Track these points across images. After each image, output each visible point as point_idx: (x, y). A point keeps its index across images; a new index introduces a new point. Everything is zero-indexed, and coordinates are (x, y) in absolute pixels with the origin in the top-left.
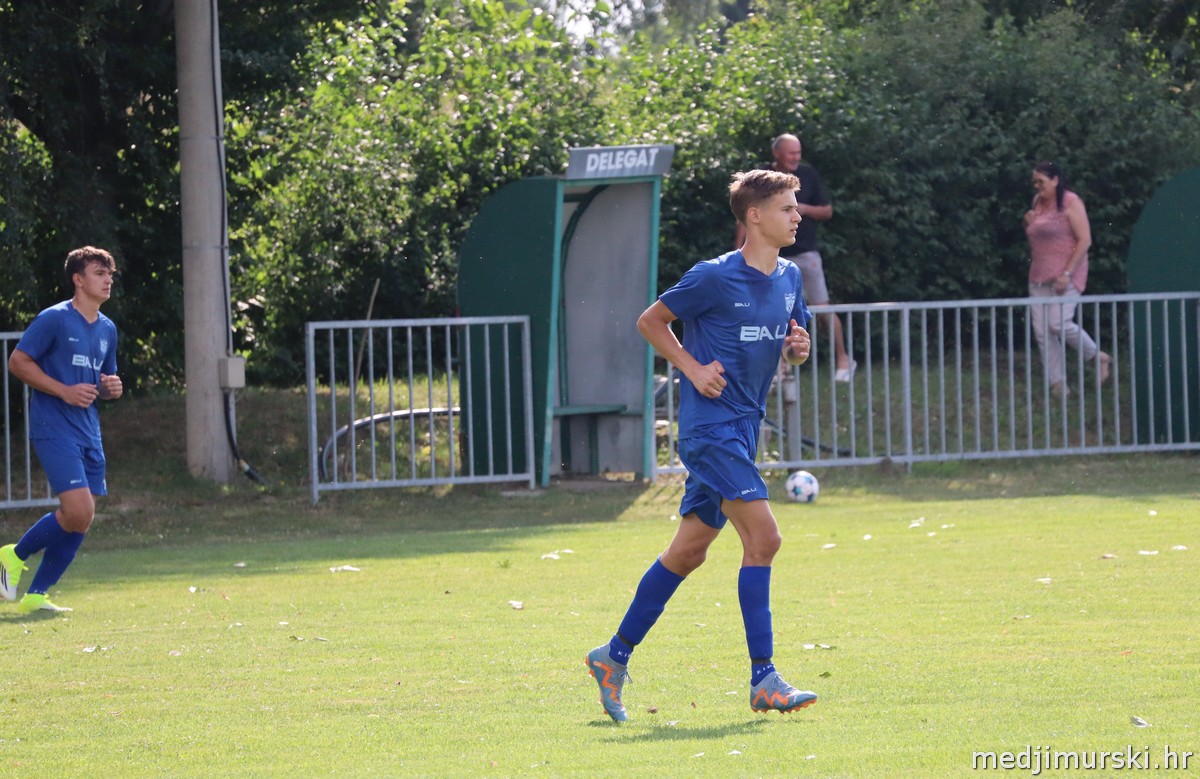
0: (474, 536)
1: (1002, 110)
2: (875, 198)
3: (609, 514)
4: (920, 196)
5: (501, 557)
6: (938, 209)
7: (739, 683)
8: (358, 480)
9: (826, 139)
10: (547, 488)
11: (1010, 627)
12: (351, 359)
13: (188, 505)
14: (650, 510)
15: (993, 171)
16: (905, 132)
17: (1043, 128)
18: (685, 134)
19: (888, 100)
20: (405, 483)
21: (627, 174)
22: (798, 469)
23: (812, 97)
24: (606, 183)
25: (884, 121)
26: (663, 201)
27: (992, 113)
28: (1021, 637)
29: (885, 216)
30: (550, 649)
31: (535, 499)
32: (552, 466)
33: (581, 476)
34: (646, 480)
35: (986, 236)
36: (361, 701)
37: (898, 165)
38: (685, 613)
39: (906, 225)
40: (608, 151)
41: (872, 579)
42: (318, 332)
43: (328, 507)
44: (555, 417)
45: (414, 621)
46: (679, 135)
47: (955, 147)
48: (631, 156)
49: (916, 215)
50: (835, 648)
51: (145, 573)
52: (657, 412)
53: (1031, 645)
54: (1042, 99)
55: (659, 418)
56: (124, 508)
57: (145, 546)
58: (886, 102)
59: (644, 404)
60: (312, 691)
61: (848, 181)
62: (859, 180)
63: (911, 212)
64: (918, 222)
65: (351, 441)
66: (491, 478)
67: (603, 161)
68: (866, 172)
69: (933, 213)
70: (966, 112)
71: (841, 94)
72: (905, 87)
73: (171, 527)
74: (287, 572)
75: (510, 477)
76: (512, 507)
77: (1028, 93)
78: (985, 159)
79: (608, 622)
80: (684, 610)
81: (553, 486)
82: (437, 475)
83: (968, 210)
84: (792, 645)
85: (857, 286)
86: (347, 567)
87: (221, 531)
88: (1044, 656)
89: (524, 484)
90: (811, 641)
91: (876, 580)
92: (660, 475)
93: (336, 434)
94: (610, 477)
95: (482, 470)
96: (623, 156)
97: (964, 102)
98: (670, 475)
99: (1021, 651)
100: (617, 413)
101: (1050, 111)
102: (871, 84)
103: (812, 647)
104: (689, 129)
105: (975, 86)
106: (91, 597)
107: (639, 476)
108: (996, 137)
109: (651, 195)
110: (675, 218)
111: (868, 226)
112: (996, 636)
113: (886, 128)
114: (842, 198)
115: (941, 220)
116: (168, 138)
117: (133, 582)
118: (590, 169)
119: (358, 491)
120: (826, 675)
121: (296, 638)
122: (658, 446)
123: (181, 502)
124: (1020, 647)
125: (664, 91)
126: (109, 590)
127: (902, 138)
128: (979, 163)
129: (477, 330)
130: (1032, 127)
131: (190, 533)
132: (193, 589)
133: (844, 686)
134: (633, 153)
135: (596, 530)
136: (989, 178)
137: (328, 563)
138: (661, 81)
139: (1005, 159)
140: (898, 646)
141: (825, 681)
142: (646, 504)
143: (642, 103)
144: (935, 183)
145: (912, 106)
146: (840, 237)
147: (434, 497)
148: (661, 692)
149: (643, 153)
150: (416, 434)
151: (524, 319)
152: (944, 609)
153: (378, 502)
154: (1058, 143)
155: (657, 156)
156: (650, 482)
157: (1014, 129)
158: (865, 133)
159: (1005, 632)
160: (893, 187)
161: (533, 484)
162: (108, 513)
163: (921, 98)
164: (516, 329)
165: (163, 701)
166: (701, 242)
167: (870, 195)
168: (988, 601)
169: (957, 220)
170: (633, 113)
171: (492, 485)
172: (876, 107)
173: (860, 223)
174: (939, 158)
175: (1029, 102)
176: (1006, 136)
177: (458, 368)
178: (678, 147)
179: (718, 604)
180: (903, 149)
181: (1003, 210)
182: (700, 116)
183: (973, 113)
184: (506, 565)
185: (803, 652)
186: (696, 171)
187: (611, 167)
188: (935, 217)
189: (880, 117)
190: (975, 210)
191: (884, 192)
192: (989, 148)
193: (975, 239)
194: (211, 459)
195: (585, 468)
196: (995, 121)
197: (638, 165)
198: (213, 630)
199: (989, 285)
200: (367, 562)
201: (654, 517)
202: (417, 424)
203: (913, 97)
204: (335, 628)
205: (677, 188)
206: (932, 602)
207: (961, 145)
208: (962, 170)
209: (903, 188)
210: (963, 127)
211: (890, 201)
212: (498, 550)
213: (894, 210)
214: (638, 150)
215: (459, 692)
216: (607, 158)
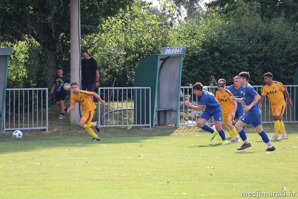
0: (135, 139)
1: (265, 40)
2: (234, 61)
3: (168, 134)
4: (245, 61)
5: (140, 144)
6: (249, 64)
7: (190, 176)
8: (110, 125)
9: (223, 47)
10: (154, 128)
11: (258, 164)
12: (109, 96)
13: (70, 130)
14: (178, 134)
15: (263, 55)
16: (242, 45)
17: (275, 45)
18: (190, 45)
19: (238, 37)
20: (121, 126)
21: (175, 54)
22: (213, 125)
23: (220, 37)
24: (170, 56)
25: (237, 42)
26: (184, 61)
27: (263, 41)
28: (260, 167)
29: (237, 65)
30: (146, 167)
31: (151, 130)
32: (155, 123)
33: (162, 125)
34: (177, 126)
35: (261, 70)
36: (99, 178)
37: (240, 53)
38: (180, 159)
39: (242, 67)
40: (170, 48)
41: (227, 151)
42: (101, 90)
43: (102, 131)
44: (156, 111)
45: (116, 159)
46: (188, 45)
47: (254, 49)
48: (176, 50)
49: (244, 65)
50: (214, 168)
51: (57, 145)
52: (180, 110)
53: (262, 169)
54: (275, 38)
55: (181, 112)
56: (55, 130)
57: (59, 139)
58: (238, 38)
59: (177, 109)
60: (88, 175)
61: (228, 57)
62: (231, 56)
63: (243, 64)
64: (244, 67)
65: (108, 116)
66: (141, 125)
67: (169, 51)
68: (232, 55)
69: (248, 65)
70: (257, 41)
71: (227, 36)
72: (243, 35)
73: (66, 135)
74: (90, 146)
75: (145, 125)
76: (145, 132)
77: (272, 37)
78: (261, 52)
79: (162, 160)
80: (180, 158)
81: (155, 127)
82: (128, 124)
83: (257, 64)
84: (204, 167)
85: (229, 82)
86: (104, 145)
87: (77, 136)
88: (265, 171)
89: (149, 127)
90: (209, 166)
91: (228, 152)
92: (181, 125)
93: (105, 114)
94: (169, 125)
95: (139, 123)
96: (174, 50)
97: (256, 38)
98: (183, 125)
99: (259, 170)
100: (171, 110)
101: (277, 41)
102: (234, 34)
103: (209, 168)
104: (190, 44)
105: (259, 35)
106: (44, 151)
107: (176, 125)
108: (264, 47)
109: (180, 59)
110: (187, 65)
111: (232, 68)
112: (254, 166)
113: (237, 44)
114: (227, 61)
115: (250, 66)
116: (68, 44)
117: (54, 147)
118: (166, 53)
119: (109, 127)
120: (211, 175)
121: (87, 162)
122: (181, 118)
123: (68, 129)
124: (259, 169)
125: (185, 35)
126: (48, 150)
127: (241, 47)
128: (259, 53)
129: (138, 90)
130: (272, 44)
131: (70, 136)
132: (67, 150)
133: (215, 178)
134: (176, 49)
135: (164, 138)
136: (262, 57)
137: (100, 144)
138: (184, 32)
139: (266, 52)
140: (230, 168)
141: (211, 176)
142: (177, 132)
143: (179, 37)
144: (249, 57)
145: (244, 39)
146: (226, 70)
147: (127, 129)
148: (171, 178)
149: (179, 49)
150: (124, 114)
151: (150, 88)
152: (243, 159)
153: (114, 130)
154: (279, 48)
155: (182, 50)
156: (178, 127)
157: (268, 45)
158: (232, 46)
159: (256, 165)
160: (239, 58)
161: (150, 127)
162: (51, 131)
163: (246, 37)
164: (148, 90)
165: (53, 177)
166: (192, 71)
167: (233, 60)
168: (254, 158)
169: (254, 67)
170: (178, 40)
171: (141, 126)
172: (235, 39)
173: (231, 67)
174: (250, 52)
175: (272, 39)
176: (266, 47)
177: (134, 99)
178: (187, 48)
179: (189, 157)
180: (241, 49)
181: (265, 64)
182: (193, 41)
183: (258, 41)
184: (141, 146)
185: (207, 169)
186: (192, 54)
187: (171, 52)
188: (249, 66)
189: (236, 42)
190: (258, 64)
191: (237, 59)
192: (262, 49)
193: (258, 71)
194: (76, 119)
195: (163, 124)
196: (264, 43)
197: (177, 52)
198: (69, 160)
199: (261, 82)
200: (109, 144)
201: (179, 135)
202: (124, 112)
203: (244, 37)
204: (97, 160)
205: (187, 57)
206: (240, 158)
207: (255, 49)
208: (255, 55)
209: (241, 58)
210: (256, 44)
211: (238, 62)
212: (140, 142)
213: (239, 64)
214: (178, 48)
215: (123, 176)
216: (170, 50)
